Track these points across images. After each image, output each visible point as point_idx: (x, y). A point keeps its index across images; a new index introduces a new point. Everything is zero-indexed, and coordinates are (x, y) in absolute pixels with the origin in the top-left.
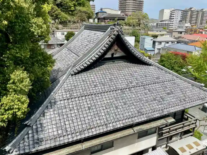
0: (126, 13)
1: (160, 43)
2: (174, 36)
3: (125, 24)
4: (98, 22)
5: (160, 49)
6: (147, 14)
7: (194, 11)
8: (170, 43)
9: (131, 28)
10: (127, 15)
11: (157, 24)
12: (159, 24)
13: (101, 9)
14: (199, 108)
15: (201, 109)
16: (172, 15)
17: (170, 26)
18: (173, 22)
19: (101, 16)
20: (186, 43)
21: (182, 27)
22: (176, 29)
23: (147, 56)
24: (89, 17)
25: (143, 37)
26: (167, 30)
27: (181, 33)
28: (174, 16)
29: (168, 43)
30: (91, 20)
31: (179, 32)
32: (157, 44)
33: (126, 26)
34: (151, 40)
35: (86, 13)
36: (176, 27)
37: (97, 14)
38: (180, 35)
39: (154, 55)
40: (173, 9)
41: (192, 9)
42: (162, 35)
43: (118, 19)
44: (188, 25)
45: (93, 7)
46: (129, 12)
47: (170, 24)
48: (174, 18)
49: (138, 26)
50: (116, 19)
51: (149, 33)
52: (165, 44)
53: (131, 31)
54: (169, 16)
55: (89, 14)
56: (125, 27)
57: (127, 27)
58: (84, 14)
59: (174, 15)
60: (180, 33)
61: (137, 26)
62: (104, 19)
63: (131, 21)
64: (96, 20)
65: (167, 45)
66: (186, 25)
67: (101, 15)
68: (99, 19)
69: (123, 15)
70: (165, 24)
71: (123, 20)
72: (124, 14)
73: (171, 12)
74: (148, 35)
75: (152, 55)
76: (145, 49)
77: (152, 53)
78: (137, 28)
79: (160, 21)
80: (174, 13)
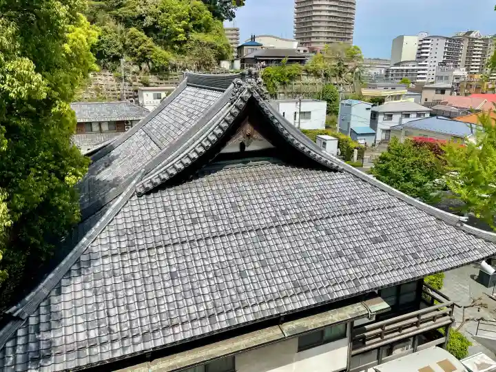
0: (313, 45)
1: (389, 116)
2: (426, 100)
3: (306, 71)
4: (242, 67)
5: (388, 131)
6: (359, 49)
7: (477, 39)
8: (413, 116)
9: (319, 80)
10: (313, 51)
11: (387, 71)
12: (393, 70)
13: (253, 38)
14: (472, 277)
15: (475, 278)
16: (423, 48)
17: (419, 74)
18: (425, 65)
19: (249, 53)
20: (450, 116)
21: (447, 78)
22: (432, 83)
23: (355, 148)
24: (221, 57)
25: (347, 102)
26: (411, 85)
27: (443, 91)
28: (427, 53)
29: (407, 115)
30: (225, 65)
31: (437, 89)
32: (380, 118)
33: (307, 76)
34: (367, 109)
35: (212, 47)
36: (434, 77)
37: (240, 48)
38: (439, 97)
39: (373, 145)
40: (425, 35)
41: (473, 35)
42: (398, 97)
43: (290, 61)
44: (461, 72)
45: (234, 32)
46: (318, 42)
47: (419, 70)
48: (427, 57)
49: (338, 77)
50: (284, 60)
51: (365, 92)
52: (401, 119)
53: (319, 89)
54: (416, 51)
55: (220, 49)
56: (305, 79)
57: (311, 80)
58: (208, 50)
59: (427, 48)
60: (439, 92)
61: (335, 76)
62: (256, 60)
63: (320, 65)
64: (237, 64)
65: (405, 121)
66: (457, 72)
67: (249, 51)
68: (243, 61)
69: (305, 51)
70: (407, 70)
71: (302, 62)
72: (306, 49)
73: (421, 43)
74: (360, 98)
75: (370, 144)
76: (353, 132)
77: (370, 141)
78: (334, 81)
79: (396, 65)
80: (428, 44)
